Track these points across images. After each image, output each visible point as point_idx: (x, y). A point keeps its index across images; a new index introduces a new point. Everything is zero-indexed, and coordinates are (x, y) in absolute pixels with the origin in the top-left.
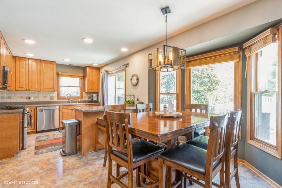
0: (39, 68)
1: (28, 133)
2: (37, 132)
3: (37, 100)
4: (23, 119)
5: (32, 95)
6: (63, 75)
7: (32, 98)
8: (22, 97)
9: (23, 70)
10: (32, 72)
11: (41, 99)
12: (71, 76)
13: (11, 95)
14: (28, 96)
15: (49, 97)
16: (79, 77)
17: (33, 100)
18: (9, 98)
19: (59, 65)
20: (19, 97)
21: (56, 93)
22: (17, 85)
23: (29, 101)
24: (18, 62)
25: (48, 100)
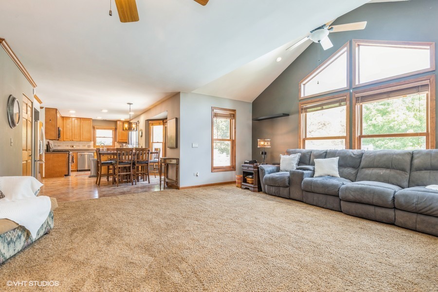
0: (79, 124)
1: (72, 171)
2: (78, 171)
3: (78, 148)
4: (69, 157)
5: (75, 144)
6: (98, 128)
7: (74, 147)
8: (68, 146)
9: (68, 126)
10: (74, 127)
11: (81, 147)
12: (105, 129)
13: (61, 144)
14: (72, 145)
15: (87, 146)
16: (111, 129)
17: (75, 147)
18: (59, 146)
19: (94, 121)
20: (66, 146)
21: (93, 142)
22: (65, 136)
23: (72, 148)
24: (65, 120)
25: (86, 148)
